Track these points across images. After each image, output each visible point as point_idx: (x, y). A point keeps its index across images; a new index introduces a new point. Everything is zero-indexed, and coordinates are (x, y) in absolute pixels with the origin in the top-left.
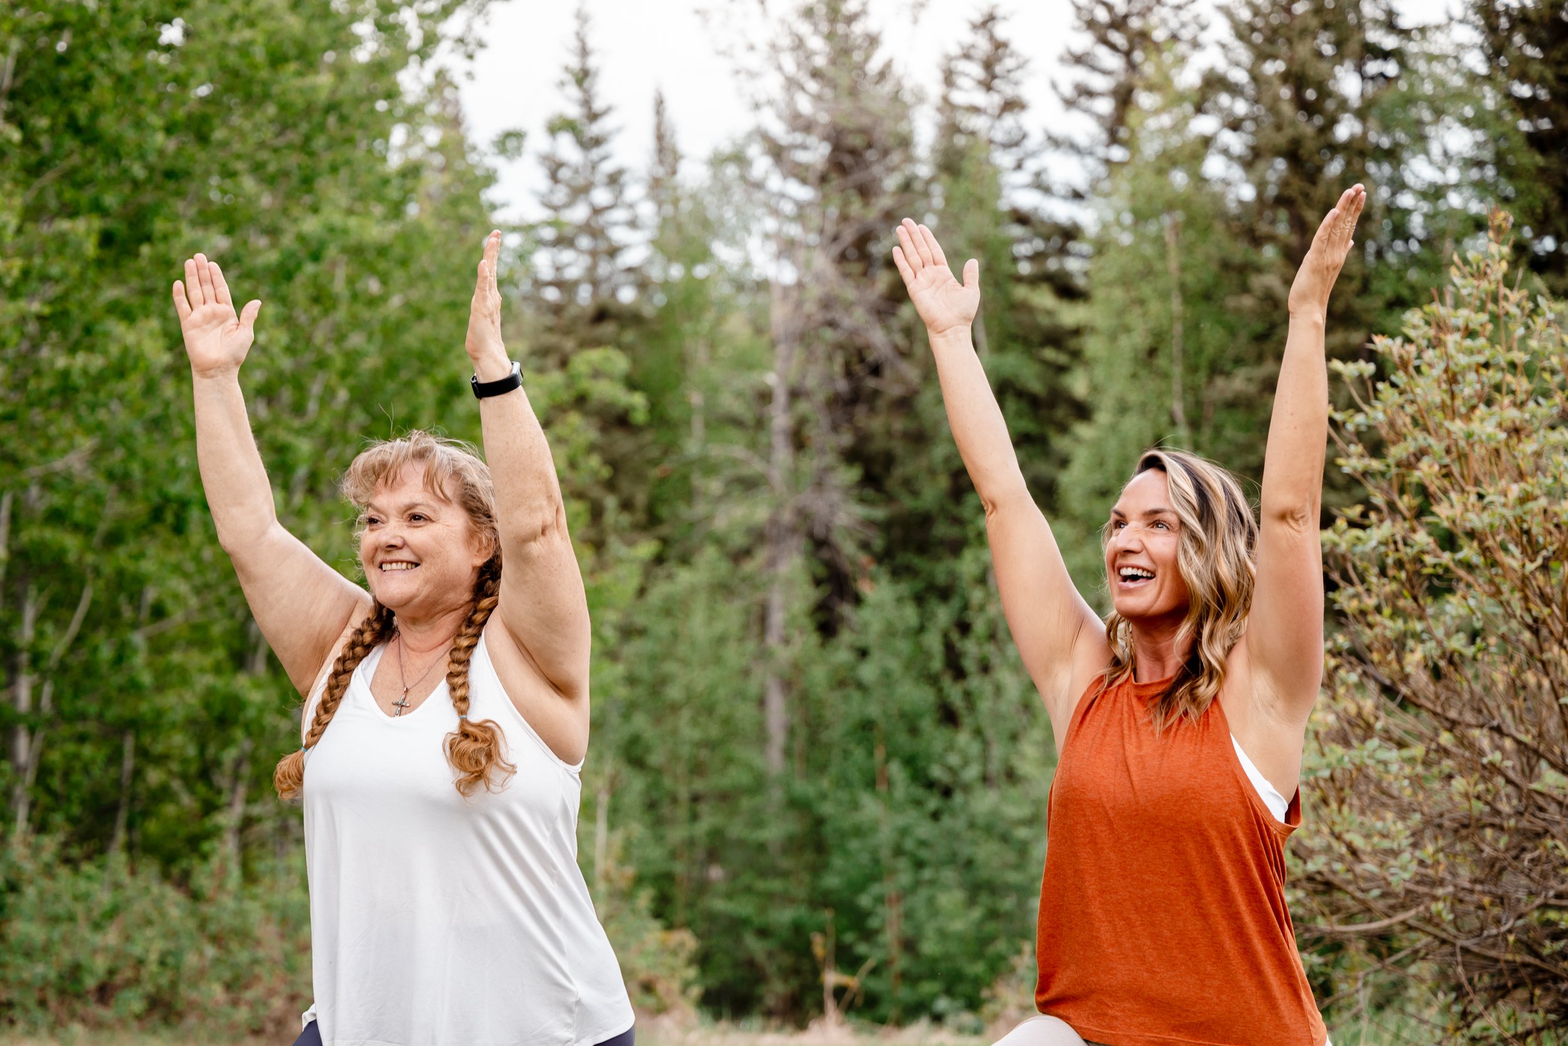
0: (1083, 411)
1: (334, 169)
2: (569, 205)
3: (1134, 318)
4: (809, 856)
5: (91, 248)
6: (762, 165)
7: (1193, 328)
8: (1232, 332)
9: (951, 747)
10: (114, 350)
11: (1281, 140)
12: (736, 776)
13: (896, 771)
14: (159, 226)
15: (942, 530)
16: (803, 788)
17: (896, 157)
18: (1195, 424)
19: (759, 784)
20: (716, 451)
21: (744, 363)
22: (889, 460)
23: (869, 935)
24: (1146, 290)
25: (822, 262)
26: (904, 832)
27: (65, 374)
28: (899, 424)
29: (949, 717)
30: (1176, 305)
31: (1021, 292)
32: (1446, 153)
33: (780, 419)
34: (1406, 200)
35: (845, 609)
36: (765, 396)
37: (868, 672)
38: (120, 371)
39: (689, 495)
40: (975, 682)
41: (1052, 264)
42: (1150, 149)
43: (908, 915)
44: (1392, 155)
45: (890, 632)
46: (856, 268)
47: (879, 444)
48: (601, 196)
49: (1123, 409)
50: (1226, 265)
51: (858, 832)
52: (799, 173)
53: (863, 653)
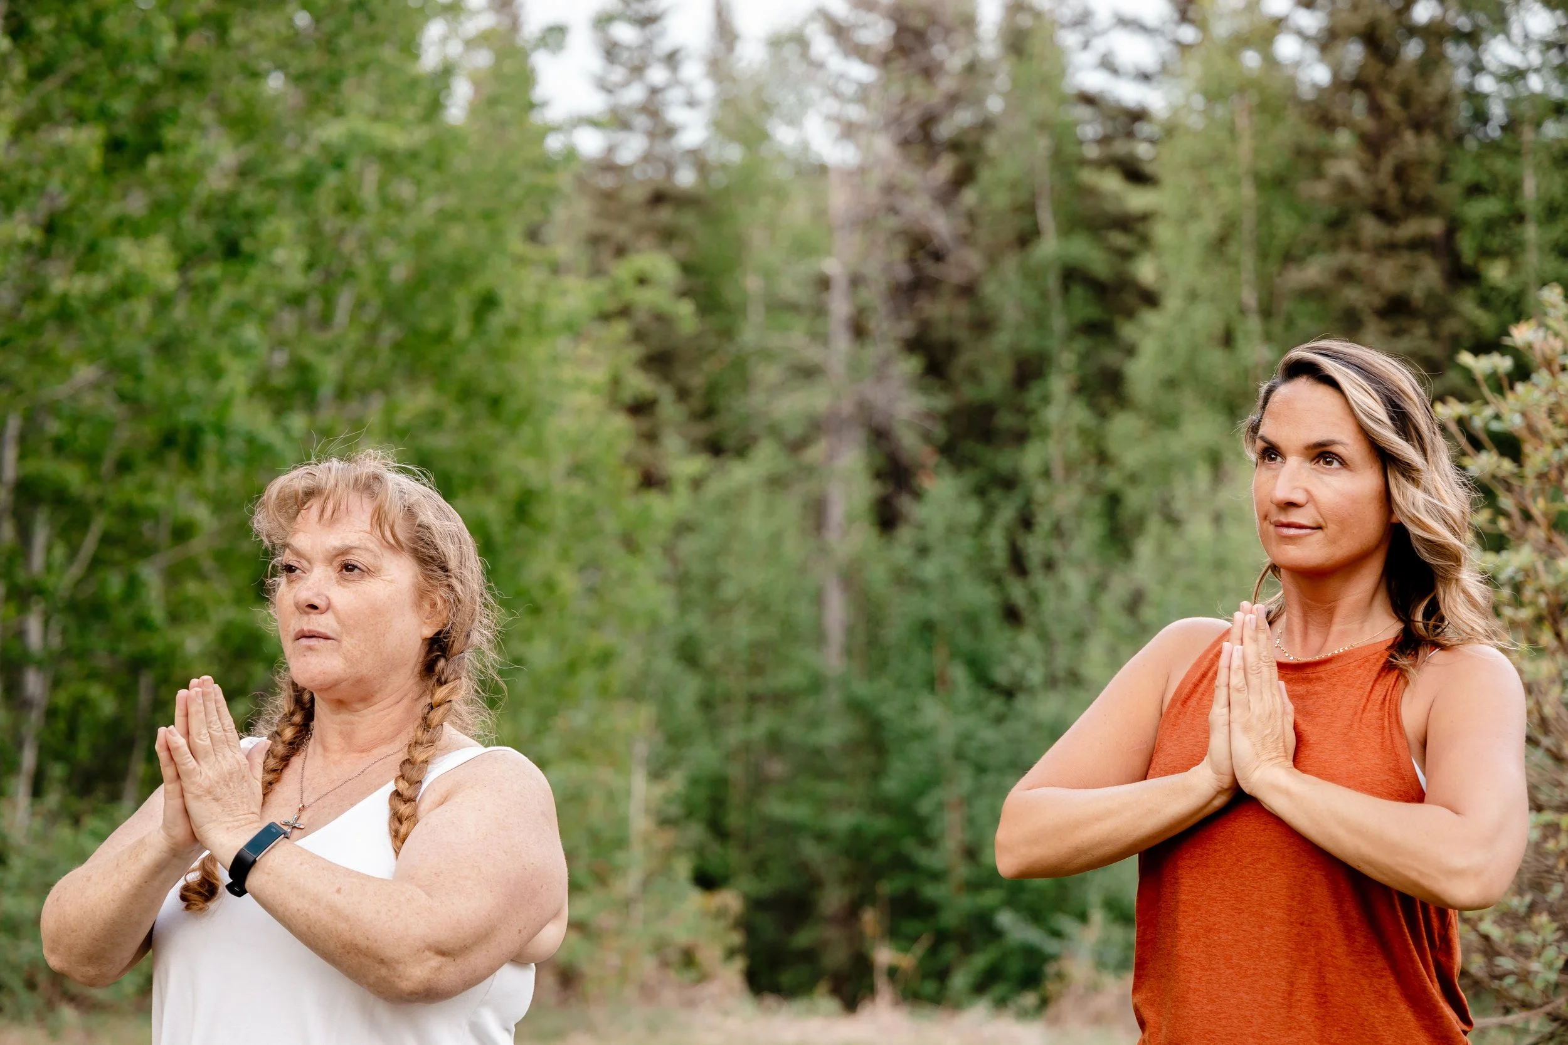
0: (1150, 299)
1: (363, 68)
2: (626, 84)
3: (1205, 204)
4: (868, 759)
5: (95, 158)
6: (822, 45)
7: (1265, 216)
8: (1305, 217)
9: (1014, 649)
10: (117, 272)
11: (1358, 21)
12: (790, 678)
13: (959, 674)
14: (170, 134)
15: (1006, 420)
16: (862, 689)
17: (959, 38)
18: (1266, 313)
19: (817, 685)
20: (775, 341)
21: (803, 248)
22: (951, 348)
23: (928, 842)
24: (1216, 175)
25: (884, 145)
26: (967, 736)
27: (64, 298)
28: (963, 310)
29: (1012, 615)
30: (1248, 191)
31: (1088, 176)
32: (1526, 36)
33: (840, 306)
34: (1486, 84)
35: (905, 503)
36: (824, 283)
37: (930, 570)
38: (123, 292)
39: (745, 383)
40: (1039, 580)
41: (1120, 148)
42: (1222, 29)
43: (971, 821)
44: (1472, 38)
45: (951, 530)
46: (918, 151)
47: (941, 333)
48: (657, 75)
49: (1193, 296)
50: (1300, 152)
51: (919, 735)
52: (860, 52)
53: (923, 551)
